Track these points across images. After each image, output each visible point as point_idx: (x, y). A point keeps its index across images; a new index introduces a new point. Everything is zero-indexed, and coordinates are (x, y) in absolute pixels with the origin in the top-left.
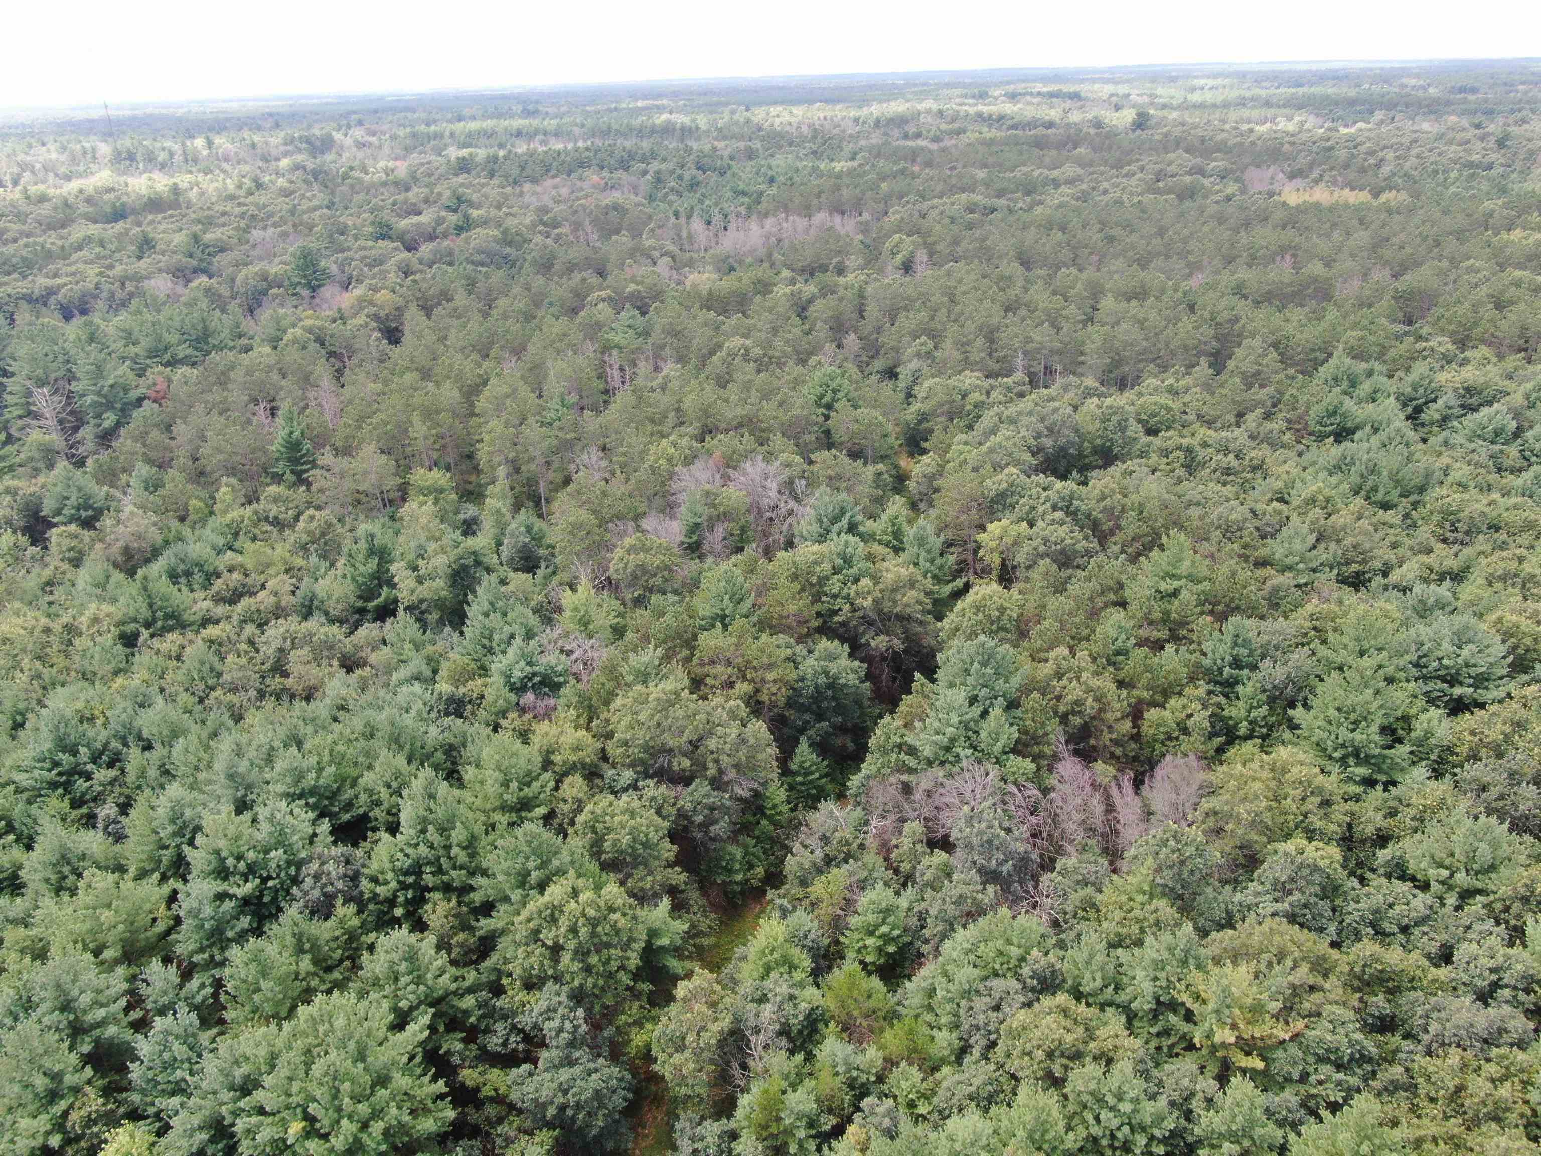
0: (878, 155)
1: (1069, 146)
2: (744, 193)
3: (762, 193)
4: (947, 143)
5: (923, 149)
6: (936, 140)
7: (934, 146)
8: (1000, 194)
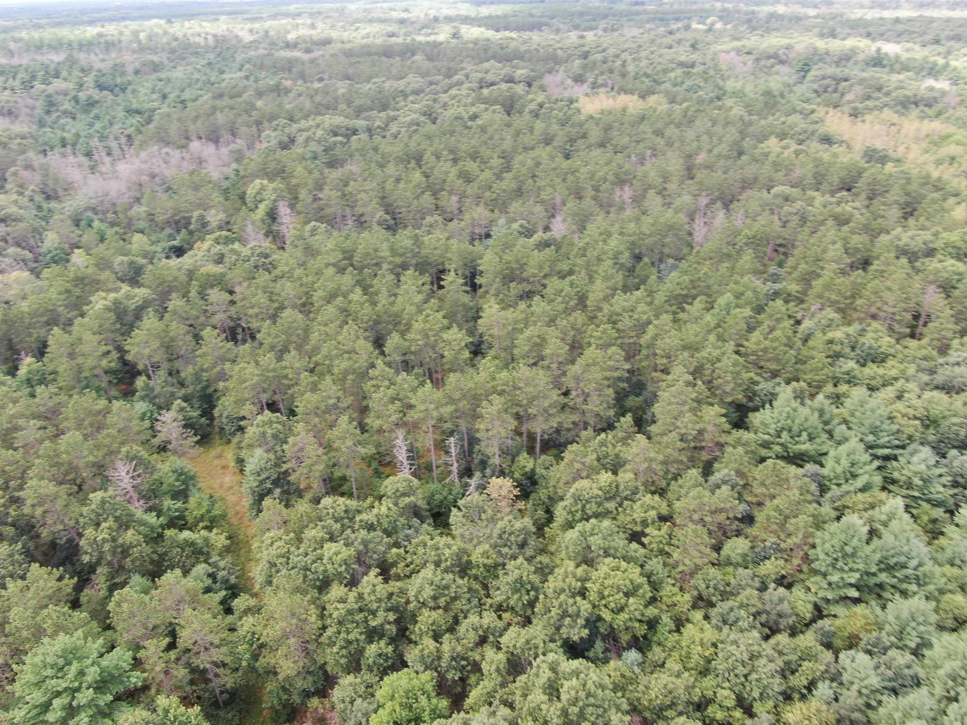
0: (261, 67)
1: (408, 55)
2: (138, 112)
3: (154, 110)
4: (316, 54)
5: (297, 60)
6: (308, 51)
7: (306, 57)
8: (359, 112)
